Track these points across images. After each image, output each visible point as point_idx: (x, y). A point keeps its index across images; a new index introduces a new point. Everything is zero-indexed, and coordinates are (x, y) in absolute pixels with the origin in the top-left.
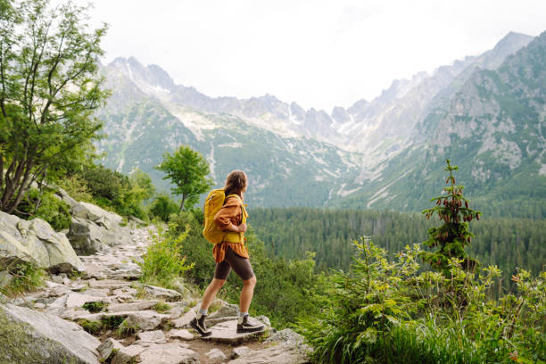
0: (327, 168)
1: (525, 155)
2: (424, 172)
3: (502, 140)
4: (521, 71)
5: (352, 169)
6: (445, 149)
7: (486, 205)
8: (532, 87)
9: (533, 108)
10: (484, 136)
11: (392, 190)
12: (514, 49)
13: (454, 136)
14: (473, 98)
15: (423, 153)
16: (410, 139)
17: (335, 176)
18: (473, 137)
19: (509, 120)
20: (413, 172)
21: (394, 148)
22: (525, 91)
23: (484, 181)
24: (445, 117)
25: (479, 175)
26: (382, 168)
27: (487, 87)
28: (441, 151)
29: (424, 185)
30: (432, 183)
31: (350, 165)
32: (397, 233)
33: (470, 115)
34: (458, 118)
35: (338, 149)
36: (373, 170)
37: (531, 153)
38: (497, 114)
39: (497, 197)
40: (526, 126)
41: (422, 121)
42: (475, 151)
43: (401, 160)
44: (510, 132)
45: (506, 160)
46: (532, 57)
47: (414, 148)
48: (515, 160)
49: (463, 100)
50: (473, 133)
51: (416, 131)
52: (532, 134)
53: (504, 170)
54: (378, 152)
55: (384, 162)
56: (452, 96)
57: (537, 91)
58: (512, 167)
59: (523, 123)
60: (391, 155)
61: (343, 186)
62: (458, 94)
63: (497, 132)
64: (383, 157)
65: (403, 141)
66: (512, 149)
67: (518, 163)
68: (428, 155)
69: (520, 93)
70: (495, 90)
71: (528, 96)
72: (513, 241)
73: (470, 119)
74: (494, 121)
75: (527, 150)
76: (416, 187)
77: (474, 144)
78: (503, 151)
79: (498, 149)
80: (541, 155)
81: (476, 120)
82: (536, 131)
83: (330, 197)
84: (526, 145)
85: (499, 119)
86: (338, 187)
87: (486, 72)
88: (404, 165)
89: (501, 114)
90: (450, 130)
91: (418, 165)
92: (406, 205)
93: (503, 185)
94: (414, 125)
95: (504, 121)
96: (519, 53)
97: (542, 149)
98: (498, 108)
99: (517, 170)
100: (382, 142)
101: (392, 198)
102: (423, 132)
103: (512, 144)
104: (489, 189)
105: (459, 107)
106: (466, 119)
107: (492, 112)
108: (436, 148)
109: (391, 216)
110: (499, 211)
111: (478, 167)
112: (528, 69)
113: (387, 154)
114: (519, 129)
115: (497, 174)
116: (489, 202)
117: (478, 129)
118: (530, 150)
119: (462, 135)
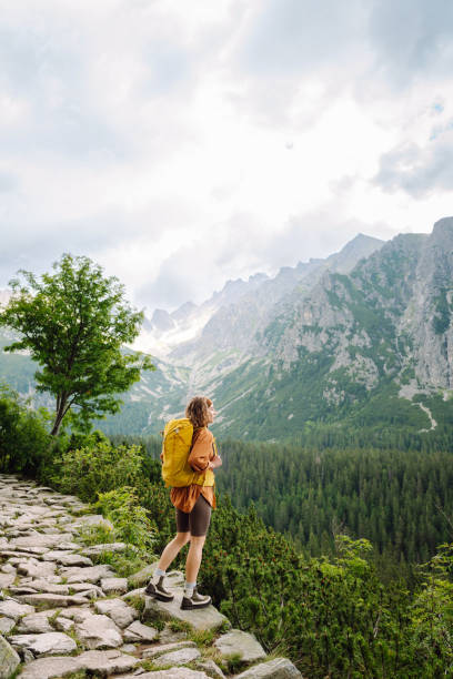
0: (145, 385)
1: (382, 373)
2: (268, 392)
3: (358, 356)
4: (374, 277)
5: (176, 387)
6: (292, 364)
7: (341, 432)
8: (387, 297)
9: (390, 320)
10: (337, 350)
11: (229, 413)
12: (366, 253)
13: (301, 349)
14: (324, 305)
15: (264, 369)
16: (248, 351)
17: (155, 395)
18: (323, 352)
19: (364, 333)
20: (254, 392)
21: (228, 363)
22: (380, 301)
23: (338, 404)
24: (291, 327)
25: (332, 396)
26: (214, 386)
27: (339, 293)
28: (286, 367)
29: (267, 408)
30: (277, 405)
31: (175, 382)
32: (244, 468)
33: (320, 325)
34: (306, 328)
35: (159, 361)
36: (203, 389)
37: (388, 372)
38: (350, 326)
39: (354, 423)
40: (383, 341)
41: (262, 331)
42: (326, 368)
43: (238, 377)
44: (365, 347)
45: (362, 380)
46: (385, 262)
47: (253, 363)
48: (372, 380)
49: (312, 308)
50: (323, 346)
51: (255, 342)
52: (390, 350)
53: (359, 391)
54: (208, 368)
55: (217, 379)
56: (298, 302)
57: (393, 301)
58: (368, 388)
59: (379, 337)
60: (225, 371)
61: (166, 408)
62: (306, 300)
63: (351, 347)
64: (215, 373)
65: (239, 353)
66: (368, 367)
67: (374, 383)
68: (272, 371)
69: (374, 303)
70: (348, 297)
71: (383, 306)
72: (384, 478)
73: (320, 330)
74: (347, 333)
75: (385, 368)
76: (257, 411)
77: (325, 360)
78: (358, 369)
79: (352, 366)
80: (399, 374)
81: (327, 332)
82: (394, 347)
83: (150, 423)
84: (383, 362)
85: (353, 331)
86: (160, 410)
87: (335, 277)
88: (241, 384)
89: (354, 325)
90: (298, 342)
91: (259, 384)
92: (246, 433)
93: (359, 409)
94: (251, 336)
95: (359, 334)
96: (372, 258)
97: (400, 368)
98: (352, 319)
99: (375, 392)
100: (213, 355)
101: (229, 423)
102: (264, 343)
103: (367, 360)
104: (344, 413)
105: (307, 315)
106: (316, 329)
107: (345, 323)
108: (282, 363)
109: (234, 447)
110: (357, 440)
111: (331, 386)
112: (382, 276)
113: (219, 369)
114: (375, 343)
115: (353, 396)
116: (345, 429)
117: (329, 342)
118: (388, 368)
119: (311, 349)
